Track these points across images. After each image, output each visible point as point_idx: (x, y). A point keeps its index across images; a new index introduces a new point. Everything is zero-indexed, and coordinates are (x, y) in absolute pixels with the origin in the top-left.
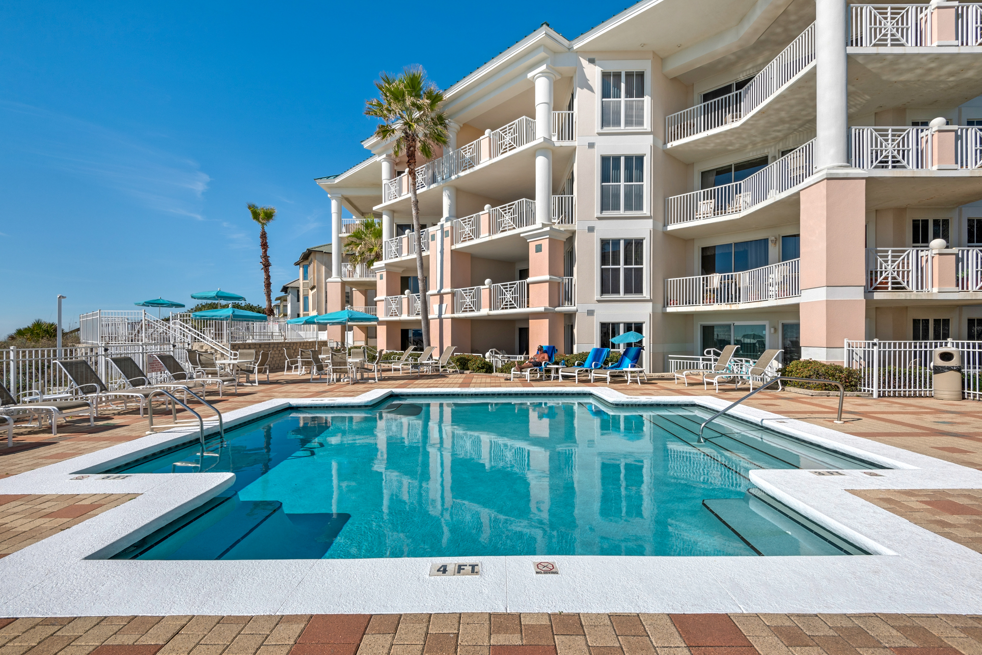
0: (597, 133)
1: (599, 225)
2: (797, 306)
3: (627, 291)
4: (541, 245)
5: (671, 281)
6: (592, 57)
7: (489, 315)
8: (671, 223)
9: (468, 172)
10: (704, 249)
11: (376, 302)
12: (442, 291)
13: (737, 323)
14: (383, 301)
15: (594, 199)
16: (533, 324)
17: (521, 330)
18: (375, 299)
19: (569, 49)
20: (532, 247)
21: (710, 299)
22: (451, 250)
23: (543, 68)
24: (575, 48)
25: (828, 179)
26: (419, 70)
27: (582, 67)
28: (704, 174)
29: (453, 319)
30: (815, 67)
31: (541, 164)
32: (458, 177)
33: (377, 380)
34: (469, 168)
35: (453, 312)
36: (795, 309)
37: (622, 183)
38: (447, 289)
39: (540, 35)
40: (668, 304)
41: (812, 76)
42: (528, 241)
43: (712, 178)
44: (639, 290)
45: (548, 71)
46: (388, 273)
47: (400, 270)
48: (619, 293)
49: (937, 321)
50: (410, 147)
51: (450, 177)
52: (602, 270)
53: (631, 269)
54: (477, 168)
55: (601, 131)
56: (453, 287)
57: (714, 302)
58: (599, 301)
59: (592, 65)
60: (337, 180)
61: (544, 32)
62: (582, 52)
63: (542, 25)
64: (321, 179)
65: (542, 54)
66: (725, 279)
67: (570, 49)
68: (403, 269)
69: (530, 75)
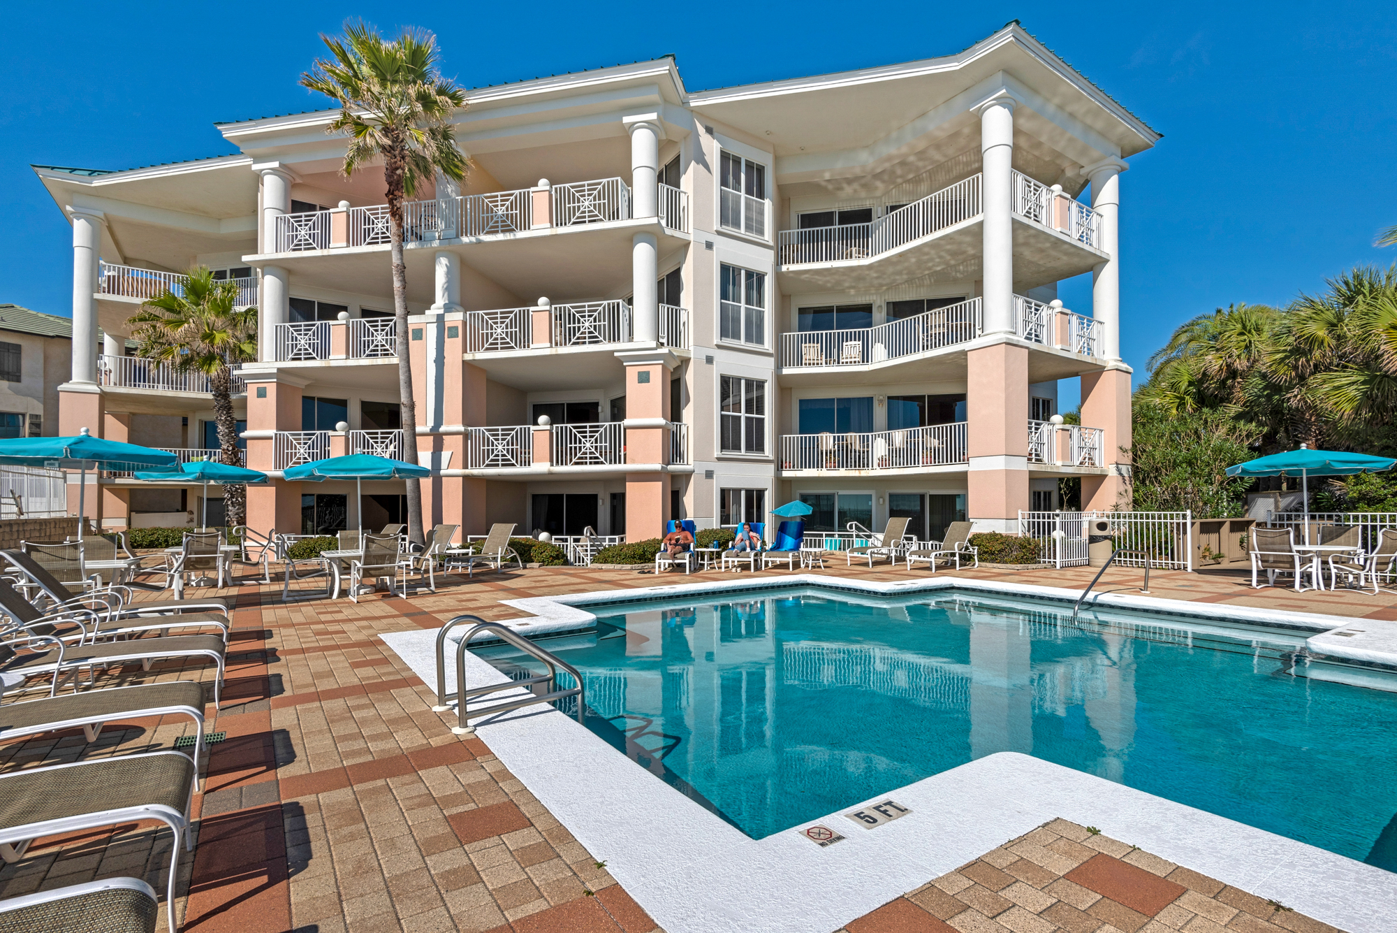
0: (716, 231)
1: (719, 355)
2: (965, 474)
3: (749, 448)
4: (648, 373)
5: (786, 438)
6: (710, 125)
7: (551, 474)
8: (786, 365)
9: (500, 237)
10: (801, 401)
11: (245, 440)
12: (443, 429)
13: (841, 492)
14: (271, 438)
15: (713, 320)
16: (633, 491)
17: (614, 496)
18: (242, 435)
19: (683, 103)
20: (632, 374)
21: (834, 463)
22: (464, 362)
23: (653, 116)
24: (692, 104)
25: (1007, 344)
26: (430, 44)
27: (698, 135)
28: (802, 311)
29: (466, 478)
30: (981, 224)
31: (643, 256)
32: (479, 242)
33: (433, 588)
34: (503, 231)
35: (465, 467)
36: (962, 478)
37: (743, 305)
38: (453, 424)
39: (662, 69)
40: (782, 467)
41: (978, 232)
42: (625, 364)
43: (809, 318)
44: (760, 448)
45: (657, 123)
46: (280, 386)
47: (302, 383)
48: (740, 449)
49: (1045, 493)
50: (397, 169)
51: (457, 237)
52: (722, 416)
53: (752, 418)
54: (521, 235)
55: (720, 229)
56: (466, 422)
57: (839, 467)
58: (719, 459)
59: (709, 136)
60: (98, 182)
61: (668, 68)
62: (700, 113)
63: (668, 56)
64: (53, 168)
65: (654, 97)
66: (839, 441)
67: (685, 103)
68: (307, 382)
69: (627, 120)
